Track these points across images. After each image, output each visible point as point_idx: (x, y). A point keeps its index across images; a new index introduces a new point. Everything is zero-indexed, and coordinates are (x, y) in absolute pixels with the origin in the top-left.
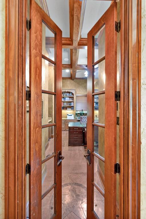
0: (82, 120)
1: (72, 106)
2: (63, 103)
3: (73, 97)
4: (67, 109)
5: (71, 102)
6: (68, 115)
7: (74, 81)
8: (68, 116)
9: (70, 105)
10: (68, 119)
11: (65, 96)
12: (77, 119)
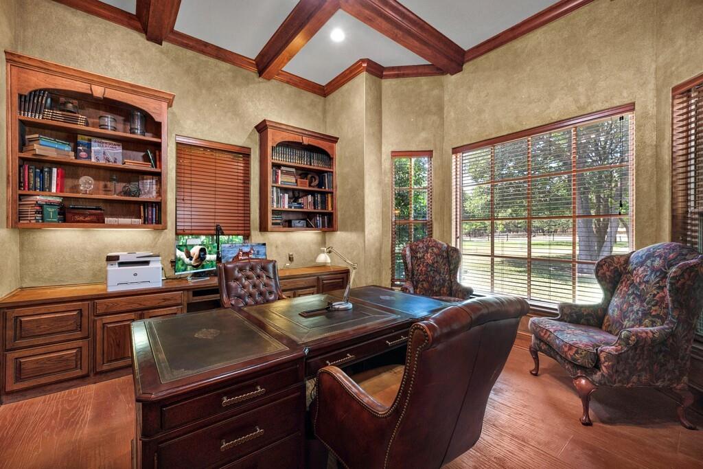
0: (233, 284)
1: (146, 204)
2: (61, 177)
3: (158, 146)
4: (108, 220)
5: (138, 175)
6: (111, 259)
7: (162, 52)
8: (113, 269)
9: (127, 193)
10: (112, 289)
11: (81, 126)
12: (183, 284)
